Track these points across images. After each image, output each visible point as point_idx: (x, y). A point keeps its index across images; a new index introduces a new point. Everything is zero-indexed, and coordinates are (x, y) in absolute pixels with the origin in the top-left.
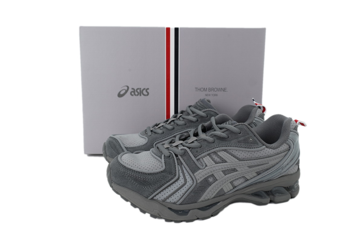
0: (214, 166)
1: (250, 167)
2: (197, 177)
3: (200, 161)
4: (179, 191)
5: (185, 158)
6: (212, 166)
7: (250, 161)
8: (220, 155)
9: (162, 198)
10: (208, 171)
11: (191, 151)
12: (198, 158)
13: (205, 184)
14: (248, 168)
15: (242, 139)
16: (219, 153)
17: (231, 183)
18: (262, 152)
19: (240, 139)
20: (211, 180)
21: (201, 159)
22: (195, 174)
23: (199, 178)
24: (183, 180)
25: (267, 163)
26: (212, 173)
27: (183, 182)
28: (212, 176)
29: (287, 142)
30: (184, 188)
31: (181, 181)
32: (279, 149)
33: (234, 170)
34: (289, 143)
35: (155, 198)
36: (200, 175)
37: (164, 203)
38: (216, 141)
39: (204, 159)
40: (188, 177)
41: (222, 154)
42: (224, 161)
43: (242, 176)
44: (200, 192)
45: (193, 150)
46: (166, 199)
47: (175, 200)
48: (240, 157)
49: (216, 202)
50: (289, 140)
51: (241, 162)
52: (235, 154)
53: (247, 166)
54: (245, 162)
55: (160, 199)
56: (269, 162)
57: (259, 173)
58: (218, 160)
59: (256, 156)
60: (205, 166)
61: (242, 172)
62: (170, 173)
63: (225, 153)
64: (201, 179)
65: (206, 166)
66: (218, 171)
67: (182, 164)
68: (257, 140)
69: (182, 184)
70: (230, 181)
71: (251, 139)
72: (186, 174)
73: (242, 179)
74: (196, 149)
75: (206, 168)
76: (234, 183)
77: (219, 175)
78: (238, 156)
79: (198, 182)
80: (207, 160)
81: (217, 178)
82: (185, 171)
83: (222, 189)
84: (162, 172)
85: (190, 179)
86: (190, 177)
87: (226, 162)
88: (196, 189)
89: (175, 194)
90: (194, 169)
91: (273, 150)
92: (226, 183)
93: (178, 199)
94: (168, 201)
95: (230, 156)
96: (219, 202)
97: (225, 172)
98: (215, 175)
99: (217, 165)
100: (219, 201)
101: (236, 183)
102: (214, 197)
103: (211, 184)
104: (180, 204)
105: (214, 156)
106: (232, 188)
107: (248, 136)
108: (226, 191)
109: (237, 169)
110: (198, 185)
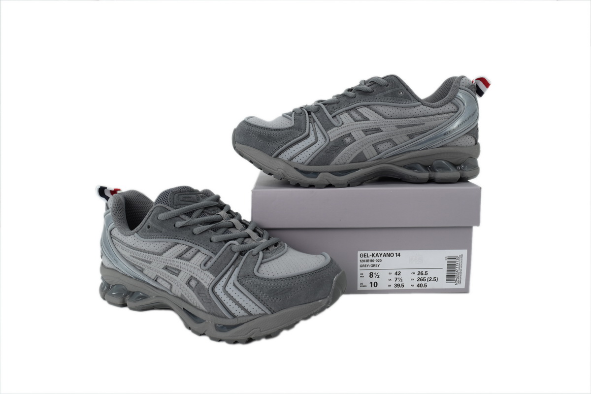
0: (352, 123)
1: (399, 127)
2: (330, 136)
3: (336, 118)
4: (308, 150)
5: (319, 115)
6: (350, 124)
7: (399, 120)
8: (362, 112)
9: (288, 157)
10: (345, 129)
11: (326, 108)
12: (334, 114)
13: (339, 144)
14: (396, 128)
15: (389, 91)
16: (359, 110)
17: (375, 145)
18: (415, 109)
19: (387, 92)
20: (348, 140)
21: (337, 116)
22: (328, 132)
23: (333, 136)
24: (314, 138)
25: (423, 124)
26: (349, 132)
27: (314, 140)
28: (350, 135)
29: (454, 101)
30: (314, 146)
31: (311, 139)
32: (440, 108)
33: (378, 130)
34: (456, 103)
35: (280, 157)
36: (334, 134)
37: (290, 163)
38: (358, 96)
39: (341, 116)
40: (319, 135)
41: (365, 111)
42: (366, 119)
43: (389, 138)
45: (328, 107)
46: (292, 159)
47: (303, 160)
48: (386, 115)
49: (354, 168)
50: (455, 99)
51: (387, 120)
52: (380, 111)
53: (395, 126)
54: (393, 120)
55: (285, 159)
56: (426, 123)
57: (411, 136)
58: (359, 118)
59: (408, 115)
60: (341, 123)
61: (387, 133)
62: (299, 129)
63: (369, 110)
64: (335, 138)
65: (343, 123)
66: (356, 130)
67: (315, 122)
68: (410, 95)
69: (312, 142)
70: (373, 143)
71: (401, 93)
72: (318, 132)
73: (389, 143)
74: (333, 105)
75: (343, 126)
76: (379, 146)
77: (358, 135)
78: (383, 113)
79: (331, 140)
80: (345, 117)
81: (356, 138)
82: (317, 129)
83: (362, 152)
84: (290, 128)
85: (323, 137)
86: (322, 136)
87: (368, 120)
88: (328, 148)
90: (328, 126)
91: (432, 109)
92: (367, 145)
93: (306, 158)
94: (295, 160)
95: (374, 113)
96: (358, 169)
97: (366, 132)
98: (353, 134)
99: (356, 123)
100: (359, 167)
101: (381, 147)
102: (352, 162)
103: (347, 145)
104: (308, 165)
105: (354, 113)
106: (375, 153)
107: (397, 89)
108: (367, 157)
109: (382, 129)
110: (331, 144)
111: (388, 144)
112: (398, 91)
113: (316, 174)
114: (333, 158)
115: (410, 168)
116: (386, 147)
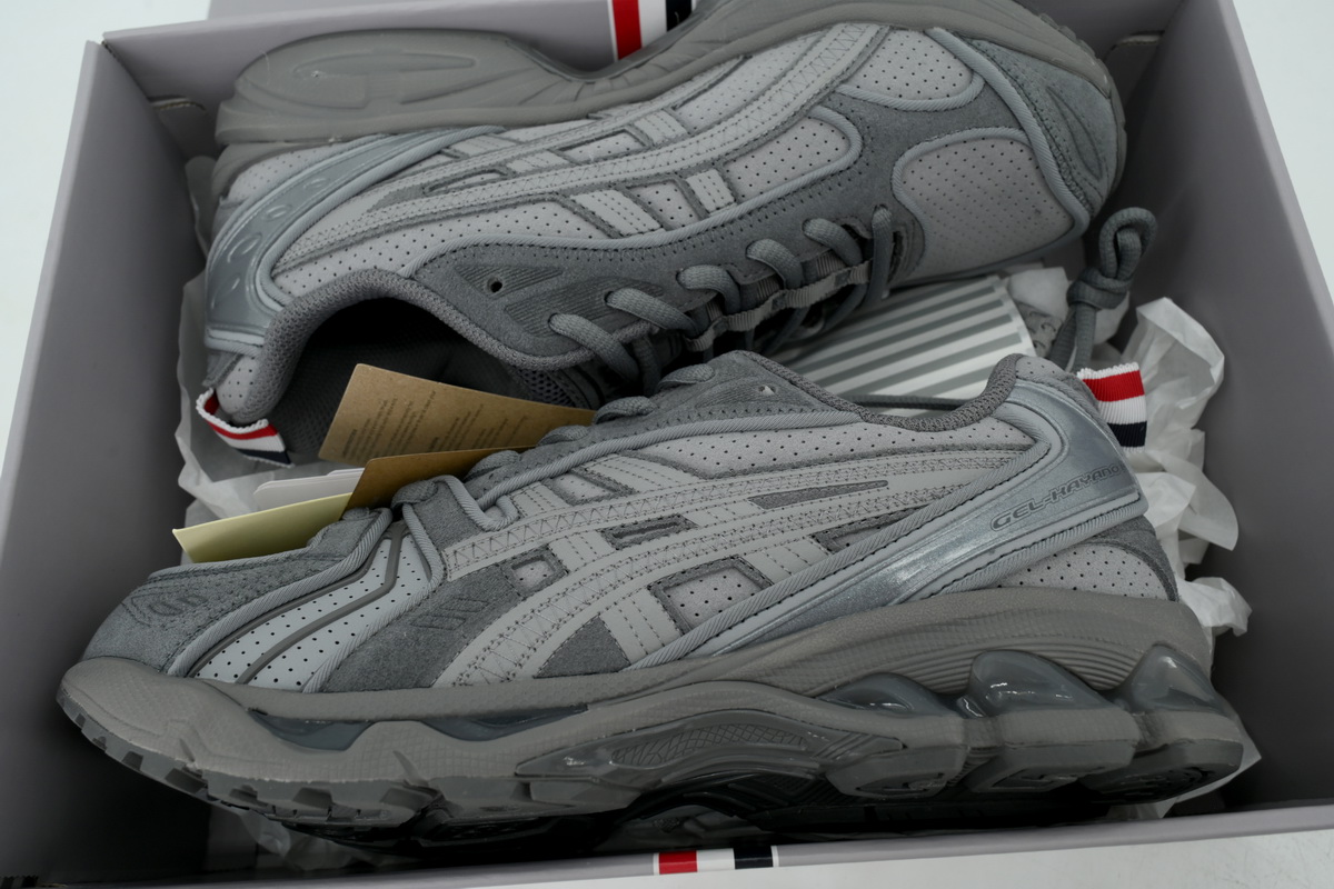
0: (559, 514)
1: (766, 502)
2: (451, 561)
3: (498, 505)
4: (336, 624)
5: (428, 507)
6: (551, 514)
7: (766, 475)
8: (608, 473)
9: (241, 666)
10: (523, 535)
12: (487, 496)
13: (487, 590)
14: (753, 508)
15: (719, 388)
16: (598, 469)
17: (661, 590)
19: (708, 394)
20: (531, 573)
21: (505, 501)
22: (447, 552)
23: (464, 563)
24: (381, 579)
25: (876, 485)
26: (541, 545)
27: (375, 588)
28: (545, 553)
30: (367, 609)
33: (672, 524)
35: (207, 672)
36: (473, 554)
37: (238, 691)
39: (517, 496)
41: (620, 468)
42: (621, 491)
43: (727, 554)
44: (456, 622)
46: (251, 673)
47: (302, 673)
48: (709, 464)
49: (557, 699)
51: (711, 484)
52: (685, 458)
53: (751, 499)
54: (738, 480)
55: (227, 677)
56: (890, 478)
57: (829, 541)
58: (593, 493)
59: (802, 455)
60: (512, 518)
61: (717, 530)
63: (634, 462)
64: (475, 569)
65: (520, 517)
66: (575, 531)
68: (804, 395)
69: (367, 594)
70: (651, 578)
71: (768, 391)
73: (731, 577)
75: (517, 525)
76: (680, 595)
77: (582, 548)
78: (696, 462)
79: (455, 576)
80: (534, 498)
81: (569, 563)
83: (597, 622)
85: (419, 573)
87: (631, 492)
88: (431, 609)
89: (310, 638)
90: (450, 531)
92: (622, 590)
93: (315, 662)
94: (264, 678)
96: (582, 708)
97: (620, 536)
98: (560, 550)
99: (579, 508)
100: (585, 698)
101: (692, 598)
102: (545, 674)
103: (524, 594)
104: (321, 690)
105: (573, 485)
106: (669, 628)
107: (750, 380)
108: (629, 646)
109: (691, 517)
110: (446, 593)
111: (730, 583)
112: (753, 385)
113: (350, 729)
114: (448, 653)
115: (857, 696)
116: (719, 598)
